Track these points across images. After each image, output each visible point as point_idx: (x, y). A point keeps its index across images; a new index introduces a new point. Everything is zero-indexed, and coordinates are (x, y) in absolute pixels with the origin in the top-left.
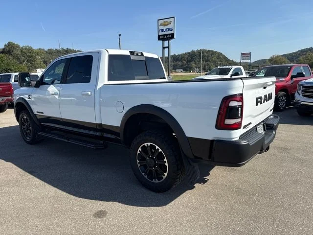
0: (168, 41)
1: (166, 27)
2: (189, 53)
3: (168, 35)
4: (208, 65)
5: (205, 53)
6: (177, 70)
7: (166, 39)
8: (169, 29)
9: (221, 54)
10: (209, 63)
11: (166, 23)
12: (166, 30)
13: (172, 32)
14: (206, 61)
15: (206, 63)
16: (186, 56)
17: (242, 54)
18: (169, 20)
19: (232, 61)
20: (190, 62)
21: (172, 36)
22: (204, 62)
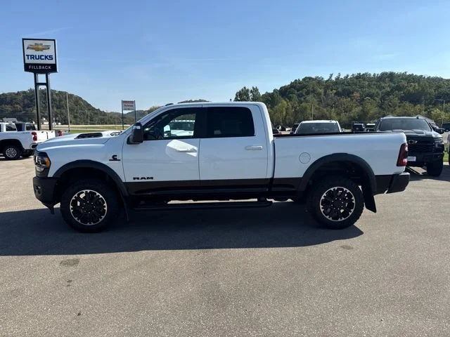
0: (45, 75)
1: (40, 53)
2: (24, 92)
3: (45, 65)
4: (62, 114)
5: (55, 96)
6: (4, 119)
7: (42, 72)
8: (46, 57)
9: (80, 98)
10: (63, 111)
11: (40, 47)
12: (40, 57)
13: (52, 62)
14: (57, 108)
15: (58, 111)
16: (20, 97)
17: (124, 102)
18: (45, 43)
19: (99, 110)
20: (29, 107)
21: (53, 68)
22: (55, 109)
